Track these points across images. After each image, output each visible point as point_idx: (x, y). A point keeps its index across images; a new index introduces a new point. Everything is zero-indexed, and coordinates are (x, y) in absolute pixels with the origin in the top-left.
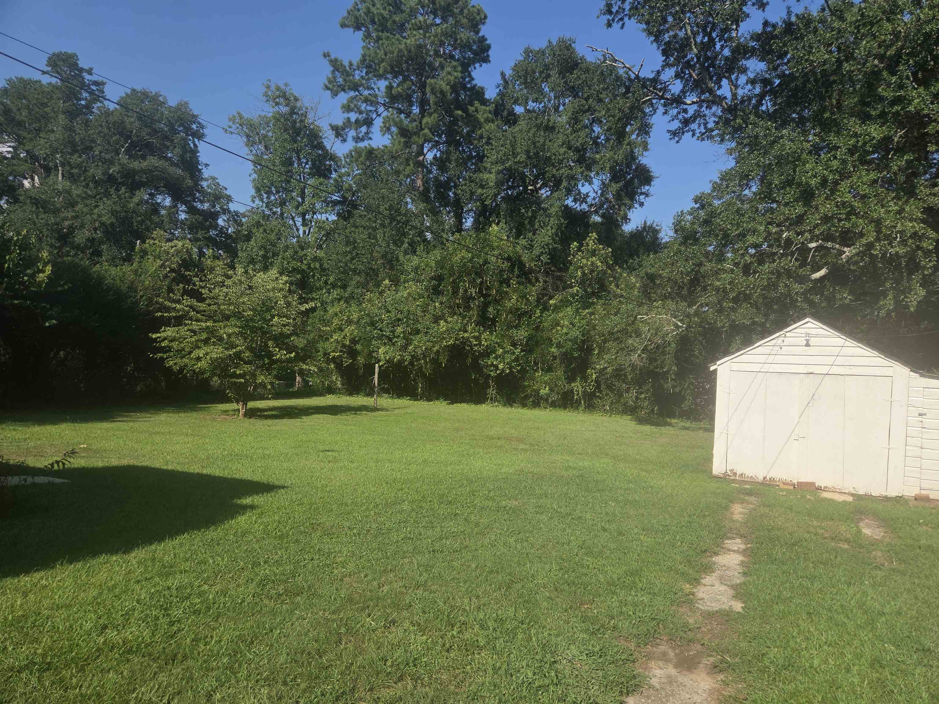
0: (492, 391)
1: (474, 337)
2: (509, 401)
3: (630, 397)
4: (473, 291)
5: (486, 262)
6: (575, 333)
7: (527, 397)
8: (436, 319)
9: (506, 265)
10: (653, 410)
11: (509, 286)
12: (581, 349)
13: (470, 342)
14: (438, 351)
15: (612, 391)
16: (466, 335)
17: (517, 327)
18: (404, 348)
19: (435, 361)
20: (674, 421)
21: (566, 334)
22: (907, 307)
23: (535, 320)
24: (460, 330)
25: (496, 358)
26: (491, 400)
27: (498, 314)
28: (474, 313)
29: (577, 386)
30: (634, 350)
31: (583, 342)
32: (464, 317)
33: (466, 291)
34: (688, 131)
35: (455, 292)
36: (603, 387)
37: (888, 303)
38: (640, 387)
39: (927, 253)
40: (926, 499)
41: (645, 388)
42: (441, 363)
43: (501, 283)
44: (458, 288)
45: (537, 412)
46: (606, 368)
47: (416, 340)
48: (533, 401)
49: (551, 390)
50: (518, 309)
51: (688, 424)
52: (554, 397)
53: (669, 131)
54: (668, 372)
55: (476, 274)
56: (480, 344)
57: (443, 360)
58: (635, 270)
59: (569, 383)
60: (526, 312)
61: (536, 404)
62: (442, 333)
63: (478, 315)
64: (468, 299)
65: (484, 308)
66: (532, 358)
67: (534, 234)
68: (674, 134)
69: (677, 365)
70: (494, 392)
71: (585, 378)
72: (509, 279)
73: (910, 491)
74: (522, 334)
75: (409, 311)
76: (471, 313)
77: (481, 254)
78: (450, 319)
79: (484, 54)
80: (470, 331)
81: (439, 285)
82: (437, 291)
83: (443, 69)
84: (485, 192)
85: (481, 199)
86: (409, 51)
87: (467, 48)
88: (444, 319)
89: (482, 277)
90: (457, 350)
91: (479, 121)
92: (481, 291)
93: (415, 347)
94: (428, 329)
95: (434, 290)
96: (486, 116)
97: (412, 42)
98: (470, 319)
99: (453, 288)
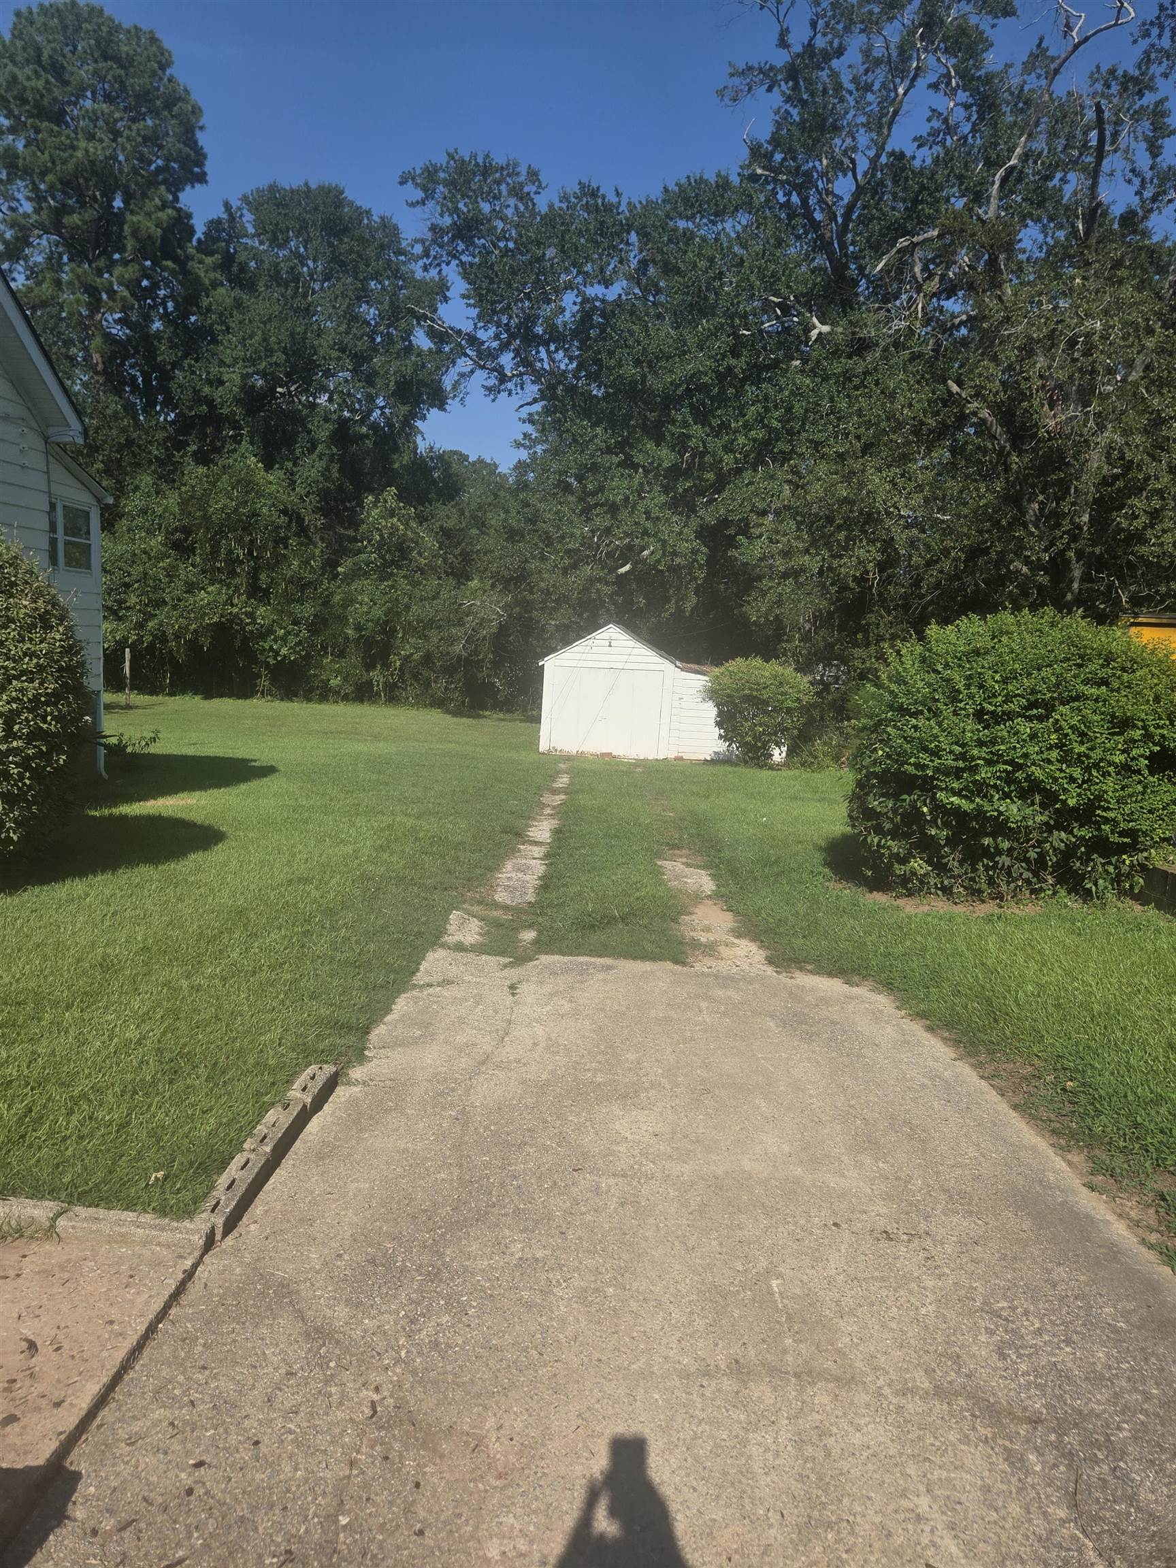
0: (264, 682)
1: (246, 614)
2: (289, 694)
3: (439, 686)
4: (240, 552)
5: (255, 514)
6: (378, 612)
7: (311, 690)
8: (191, 588)
9: (283, 520)
10: (464, 702)
11: (286, 547)
12: (384, 632)
13: (240, 619)
14: (195, 631)
15: (417, 680)
16: (235, 610)
17: (300, 601)
18: (140, 626)
19: (193, 645)
20: (487, 713)
21: (368, 613)
22: (684, 612)
23: (322, 593)
24: (225, 604)
25: (275, 641)
26: (263, 693)
27: (273, 582)
28: (241, 581)
29: (377, 676)
30: (459, 639)
31: (386, 623)
32: (228, 586)
33: (230, 552)
34: (504, 390)
35: (215, 553)
36: (407, 676)
37: (671, 607)
38: (451, 676)
39: (701, 567)
40: (681, 759)
41: (457, 677)
42: (202, 646)
43: (277, 542)
44: (220, 547)
45: (324, 707)
46: (412, 654)
47: (162, 614)
48: (321, 695)
49: (345, 680)
50: (301, 579)
51: (501, 716)
52: (349, 689)
53: (483, 386)
54: (483, 660)
55: (244, 529)
56: (254, 622)
57: (206, 642)
58: (426, 520)
59: (368, 671)
60: (311, 583)
61: (323, 698)
62: (202, 607)
63: (249, 584)
64: (233, 562)
65: (254, 575)
66: (318, 641)
67: (295, 465)
68: (489, 389)
69: (493, 653)
70: (267, 683)
71: (386, 665)
72: (286, 538)
73: (672, 755)
74: (307, 610)
75: (146, 574)
76: (237, 581)
77: (246, 502)
78: (210, 589)
79: (197, 170)
80: (240, 606)
81: (186, 539)
82: (181, 547)
83: (144, 195)
84: (218, 394)
85: (210, 403)
86: (92, 163)
87: (175, 162)
88: (203, 588)
89: (251, 534)
90: (223, 630)
91: (202, 284)
92: (250, 553)
93: (161, 625)
94: (179, 600)
95: (176, 546)
96: (212, 275)
97: (97, 150)
98: (237, 589)
99: (212, 546)
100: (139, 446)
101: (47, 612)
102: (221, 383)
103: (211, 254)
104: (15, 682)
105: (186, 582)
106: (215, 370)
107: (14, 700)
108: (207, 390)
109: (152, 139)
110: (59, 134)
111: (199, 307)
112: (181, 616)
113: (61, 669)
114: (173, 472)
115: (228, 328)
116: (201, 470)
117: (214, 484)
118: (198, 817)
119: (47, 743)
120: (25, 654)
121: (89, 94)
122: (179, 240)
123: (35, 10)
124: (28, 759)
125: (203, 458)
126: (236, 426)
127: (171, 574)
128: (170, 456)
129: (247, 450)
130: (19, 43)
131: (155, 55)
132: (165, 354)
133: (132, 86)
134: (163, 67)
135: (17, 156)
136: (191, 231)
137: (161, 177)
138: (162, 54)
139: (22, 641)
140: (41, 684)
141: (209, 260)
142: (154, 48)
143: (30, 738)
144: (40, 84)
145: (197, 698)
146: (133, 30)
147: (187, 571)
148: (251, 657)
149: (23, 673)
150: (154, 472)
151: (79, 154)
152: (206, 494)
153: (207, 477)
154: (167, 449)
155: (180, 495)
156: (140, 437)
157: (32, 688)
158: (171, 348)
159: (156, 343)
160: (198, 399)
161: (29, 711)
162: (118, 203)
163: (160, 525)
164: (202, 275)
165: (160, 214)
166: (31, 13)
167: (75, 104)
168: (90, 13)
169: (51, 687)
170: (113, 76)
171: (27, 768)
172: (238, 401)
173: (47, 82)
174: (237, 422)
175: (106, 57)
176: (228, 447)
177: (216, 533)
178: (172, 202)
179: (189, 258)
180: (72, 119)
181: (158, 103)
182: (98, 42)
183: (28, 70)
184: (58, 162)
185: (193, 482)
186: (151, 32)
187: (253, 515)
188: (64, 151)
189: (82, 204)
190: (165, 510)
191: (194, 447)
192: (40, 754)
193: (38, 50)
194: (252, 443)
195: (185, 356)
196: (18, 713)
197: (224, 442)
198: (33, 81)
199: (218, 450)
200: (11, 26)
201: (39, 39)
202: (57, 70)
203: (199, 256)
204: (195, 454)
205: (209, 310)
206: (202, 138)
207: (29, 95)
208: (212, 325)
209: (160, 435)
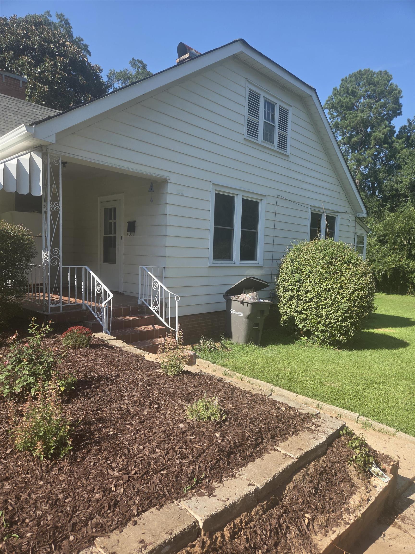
0: (410, 290)
1: (405, 264)
4: (405, 242)
8: (385, 256)
13: (403, 266)
14: (386, 270)
16: (401, 263)
19: (384, 276)
24: (398, 261)
26: (410, 294)
32: (399, 254)
33: (401, 242)
35: (395, 243)
42: (388, 276)
44: (397, 241)
55: (407, 234)
56: (409, 267)
57: (389, 275)
62: (389, 262)
63: (407, 254)
64: (402, 246)
65: (410, 250)
70: (412, 290)
75: (369, 251)
76: (403, 252)
77: (409, 224)
78: (392, 255)
79: (399, 111)
80: (403, 262)
81: (384, 239)
82: (383, 241)
83: (379, 125)
84: (400, 187)
85: (397, 190)
86: (362, 119)
87: (391, 111)
88: (390, 255)
89: (410, 236)
90: (396, 271)
91: (397, 150)
92: (409, 242)
93: (373, 268)
94: (380, 260)
95: (381, 241)
96: (401, 146)
97: (364, 115)
98: (402, 255)
99: (394, 241)
100: (369, 208)
101: (366, 272)
102: (401, 182)
103: (401, 138)
104: (357, 291)
105: (384, 254)
106: (399, 179)
107: (356, 296)
108: (396, 186)
109: (384, 106)
110: (353, 113)
111: (395, 158)
112: (381, 265)
113: (369, 288)
114: (381, 215)
115: (406, 163)
116: (393, 214)
117: (397, 219)
118: (398, 337)
119: (363, 309)
120: (360, 284)
121: (363, 98)
122: (389, 137)
123: (348, 77)
124: (358, 313)
125: (392, 210)
126: (406, 197)
127: (378, 251)
128: (379, 210)
129: (409, 205)
130: (342, 89)
131: (386, 78)
132: (381, 175)
133: (378, 91)
134: (389, 81)
135: (339, 124)
136: (395, 132)
137: (385, 117)
138: (389, 77)
139: (359, 280)
140: (363, 292)
141: (400, 141)
142: (386, 76)
143: (359, 308)
144: (347, 100)
145: (384, 294)
146: (379, 73)
147: (384, 250)
148: (407, 280)
149: (359, 289)
150: (374, 216)
151: (359, 118)
152: (393, 223)
153: (394, 216)
154: (379, 208)
155: (383, 223)
156: (370, 205)
157: (361, 293)
158: (383, 174)
159: (378, 173)
160: (392, 189)
161: (360, 300)
162: (369, 130)
163: (375, 235)
164: (397, 146)
165: (384, 130)
166: (346, 78)
167: (358, 102)
168: (365, 72)
169: (366, 293)
170: (372, 90)
171: (358, 316)
172: (407, 188)
173: (350, 98)
174: (406, 195)
175: (369, 84)
176: (402, 204)
177: (396, 236)
178: (388, 124)
179: (393, 142)
180: (356, 107)
181: (386, 93)
182: (367, 80)
183: (344, 97)
184: (351, 122)
185: (389, 219)
186: (386, 71)
187: (411, 229)
188: (353, 118)
189: (357, 134)
190: (378, 229)
191: (389, 206)
192: (361, 312)
193: (348, 89)
194: (412, 202)
195: (388, 176)
196: (357, 300)
197: (401, 203)
198: (345, 99)
199: (397, 206)
200: (340, 84)
201: (348, 86)
202: (354, 94)
203: (397, 140)
204: (389, 208)
205: (399, 158)
206: (401, 101)
207: (344, 105)
208: (400, 163)
209: (377, 203)
